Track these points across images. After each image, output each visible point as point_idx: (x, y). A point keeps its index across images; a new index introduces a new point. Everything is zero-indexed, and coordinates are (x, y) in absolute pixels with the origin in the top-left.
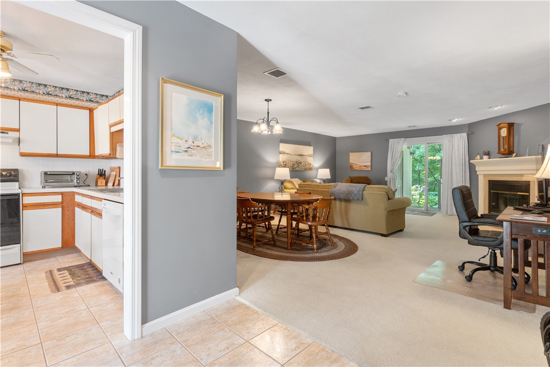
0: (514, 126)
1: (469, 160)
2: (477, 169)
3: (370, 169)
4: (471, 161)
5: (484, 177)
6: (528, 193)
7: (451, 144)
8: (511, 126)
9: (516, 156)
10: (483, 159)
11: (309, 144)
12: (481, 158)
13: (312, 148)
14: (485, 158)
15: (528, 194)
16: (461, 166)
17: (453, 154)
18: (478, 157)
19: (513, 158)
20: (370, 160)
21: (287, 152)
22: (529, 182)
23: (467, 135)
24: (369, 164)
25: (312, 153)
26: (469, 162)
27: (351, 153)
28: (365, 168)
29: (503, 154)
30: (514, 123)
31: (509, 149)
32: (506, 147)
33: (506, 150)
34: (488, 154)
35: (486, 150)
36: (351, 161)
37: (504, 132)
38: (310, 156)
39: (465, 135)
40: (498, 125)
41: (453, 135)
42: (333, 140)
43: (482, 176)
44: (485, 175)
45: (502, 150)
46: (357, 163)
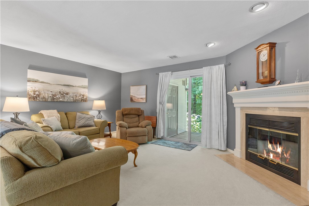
0: (276, 48)
1: (227, 92)
2: (234, 101)
3: (145, 101)
4: (228, 93)
5: (241, 109)
6: (296, 132)
7: (210, 76)
8: (272, 46)
9: (280, 84)
10: (240, 90)
11: (84, 76)
12: (238, 89)
13: (87, 79)
14: (242, 88)
15: (297, 135)
16: (219, 98)
17: (212, 86)
18: (235, 87)
19: (275, 87)
20: (145, 93)
21: (41, 80)
22: (300, 118)
23: (225, 67)
24: (144, 97)
25: (87, 85)
26: (227, 94)
27: (131, 87)
28: (141, 100)
29: (262, 83)
30: (275, 44)
31: (270, 75)
32: (266, 73)
33: (266, 77)
34: (245, 84)
35: (243, 80)
36: (131, 94)
37: (264, 56)
38: (84, 87)
39: (222, 66)
40: (256, 49)
41: (212, 67)
42: (118, 76)
43: (239, 109)
44: (242, 108)
45: (261, 78)
46: (136, 96)
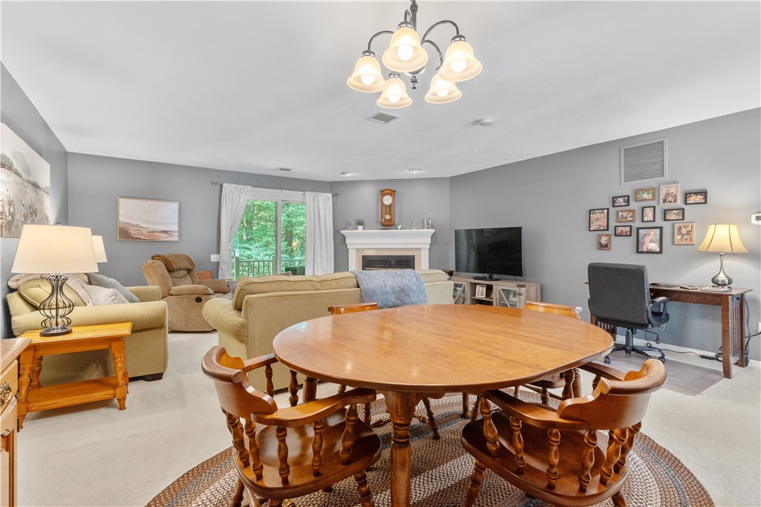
2: (348, 242)
3: (175, 239)
4: (342, 232)
9: (402, 228)
10: (357, 229)
12: (354, 228)
13: (49, 166)
14: (361, 228)
19: (399, 231)
20: (176, 220)
22: (414, 256)
24: (174, 227)
25: (50, 185)
27: (122, 200)
28: (164, 235)
30: (395, 191)
32: (389, 217)
33: (390, 221)
36: (121, 219)
37: (387, 200)
38: (47, 193)
39: (330, 196)
40: (381, 191)
43: (355, 251)
44: (358, 250)
46: (142, 225)
